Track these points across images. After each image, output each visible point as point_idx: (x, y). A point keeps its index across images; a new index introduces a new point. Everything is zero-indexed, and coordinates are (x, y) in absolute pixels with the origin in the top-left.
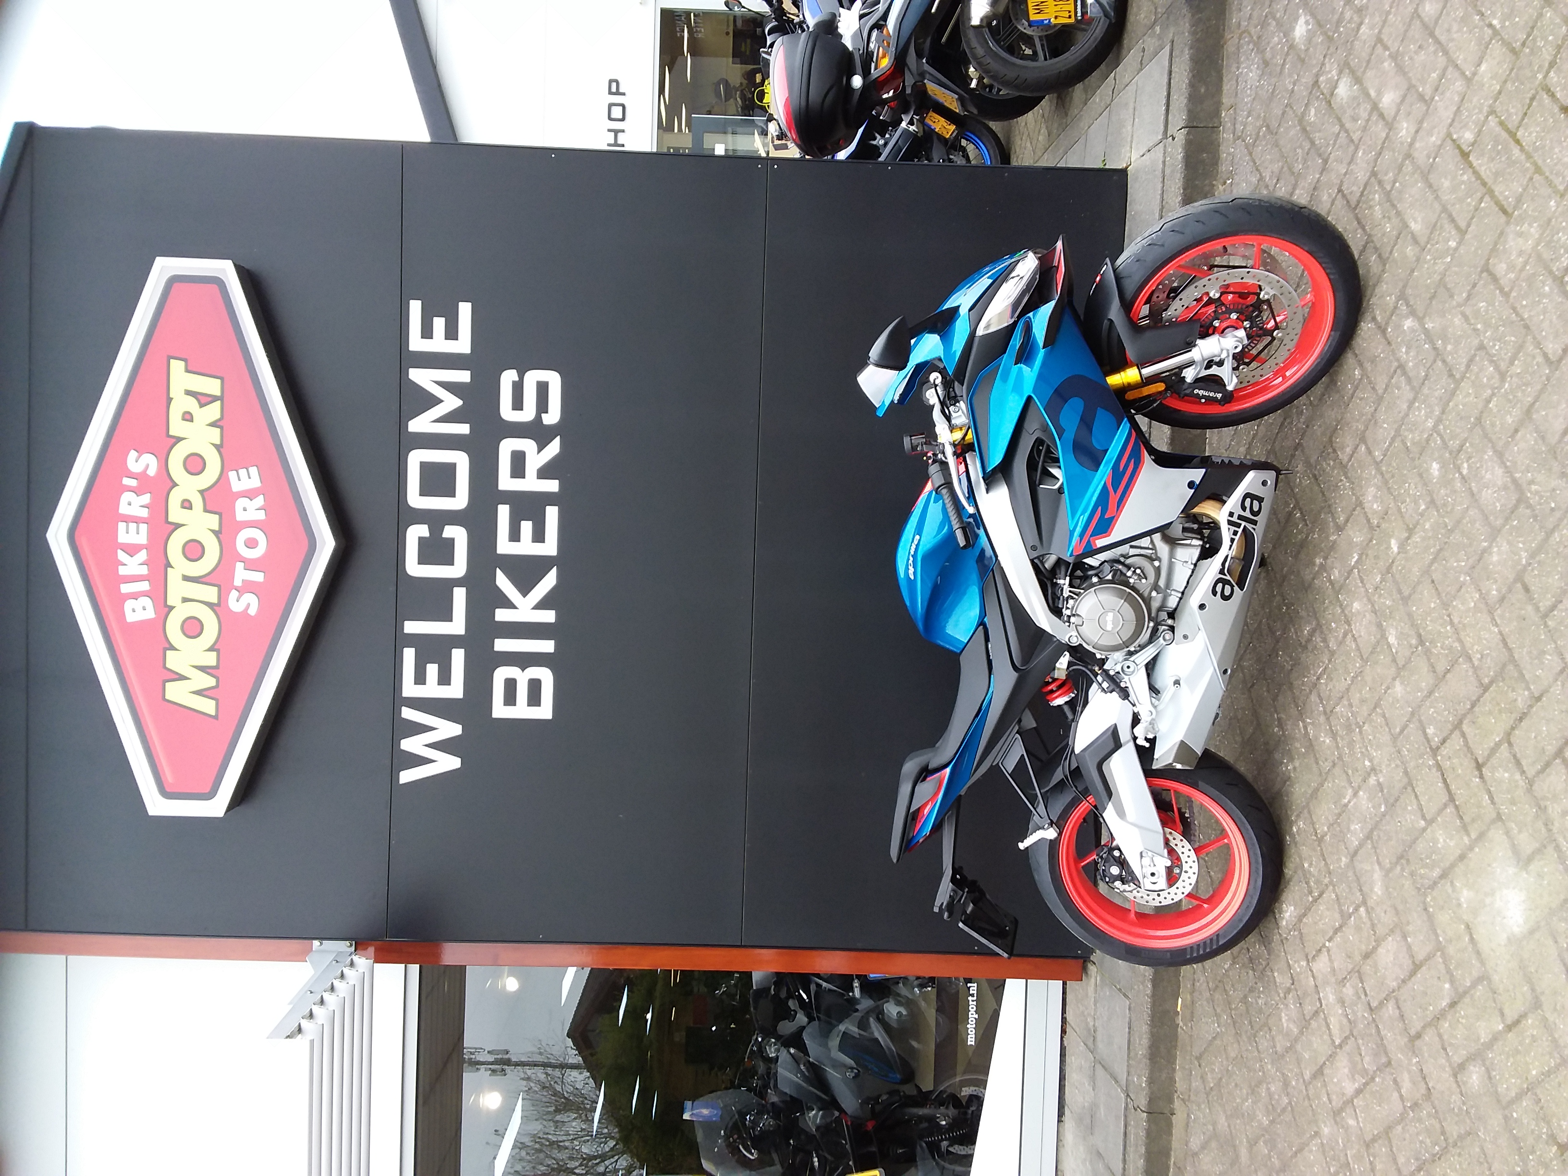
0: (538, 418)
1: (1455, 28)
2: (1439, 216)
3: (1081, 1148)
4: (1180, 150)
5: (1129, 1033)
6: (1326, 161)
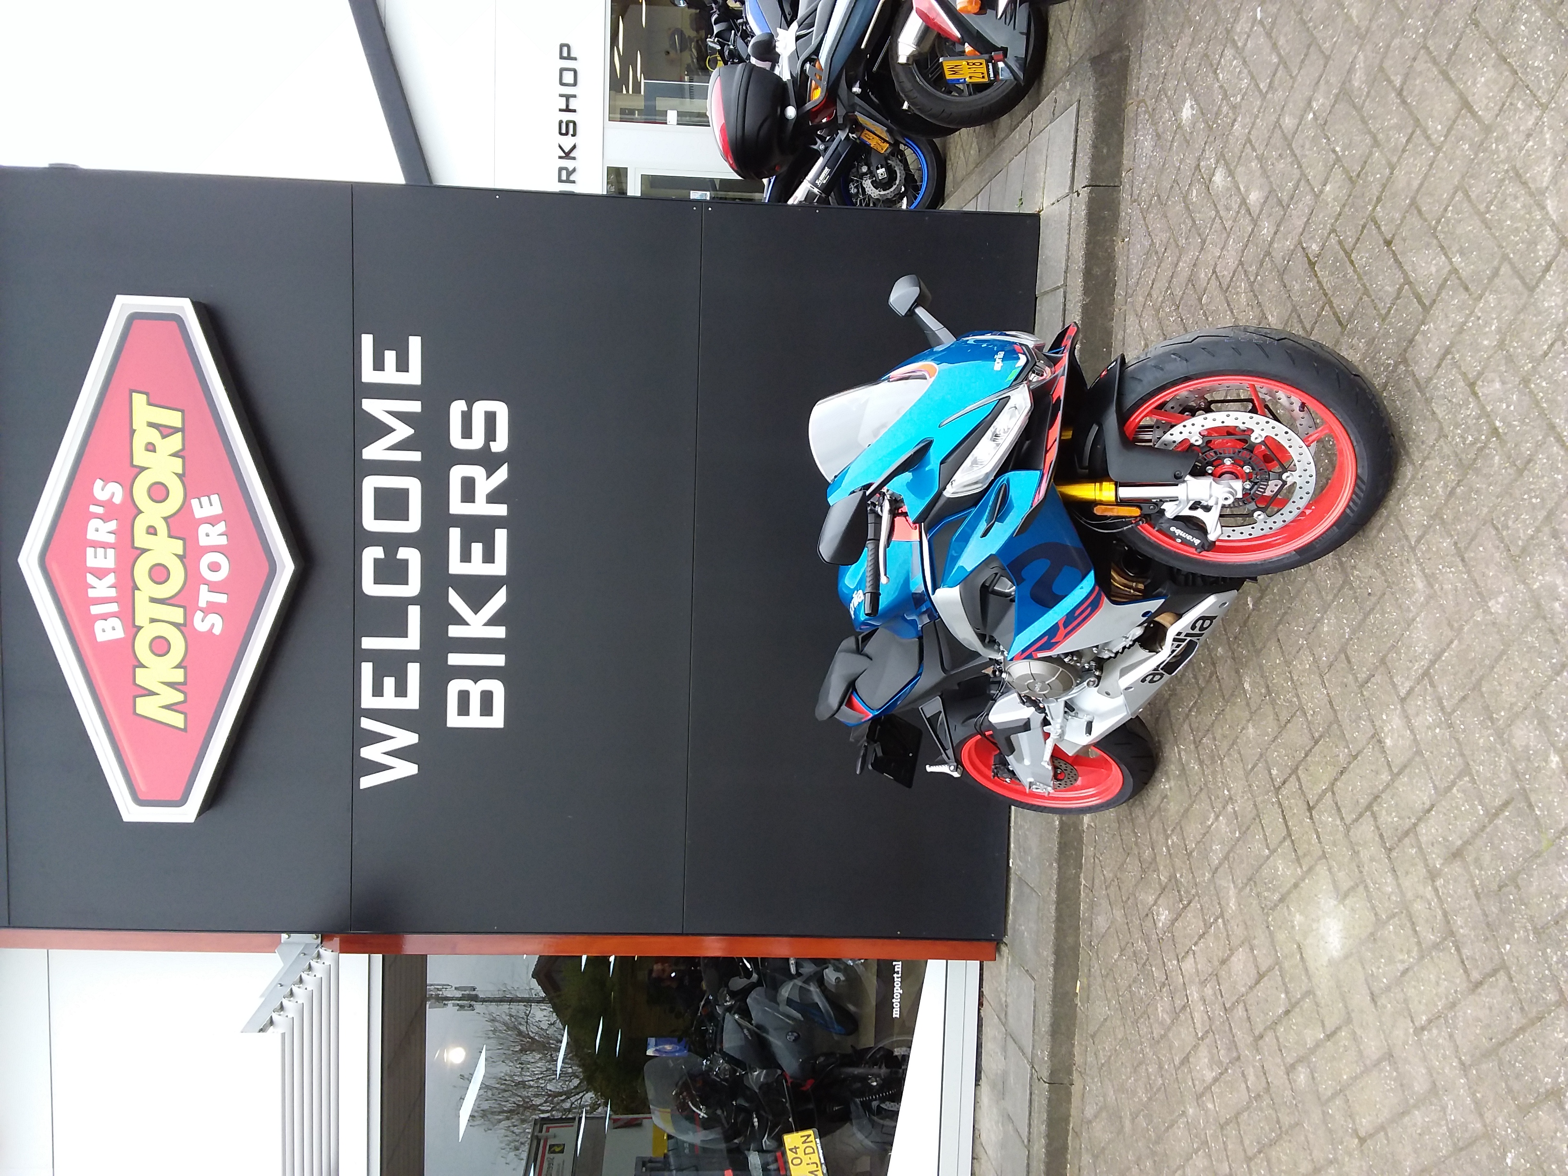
0: (487, 446)
1: (1307, 146)
2: (1290, 315)
3: (995, 1110)
4: (1084, 207)
5: (1034, 1011)
6: (1204, 242)
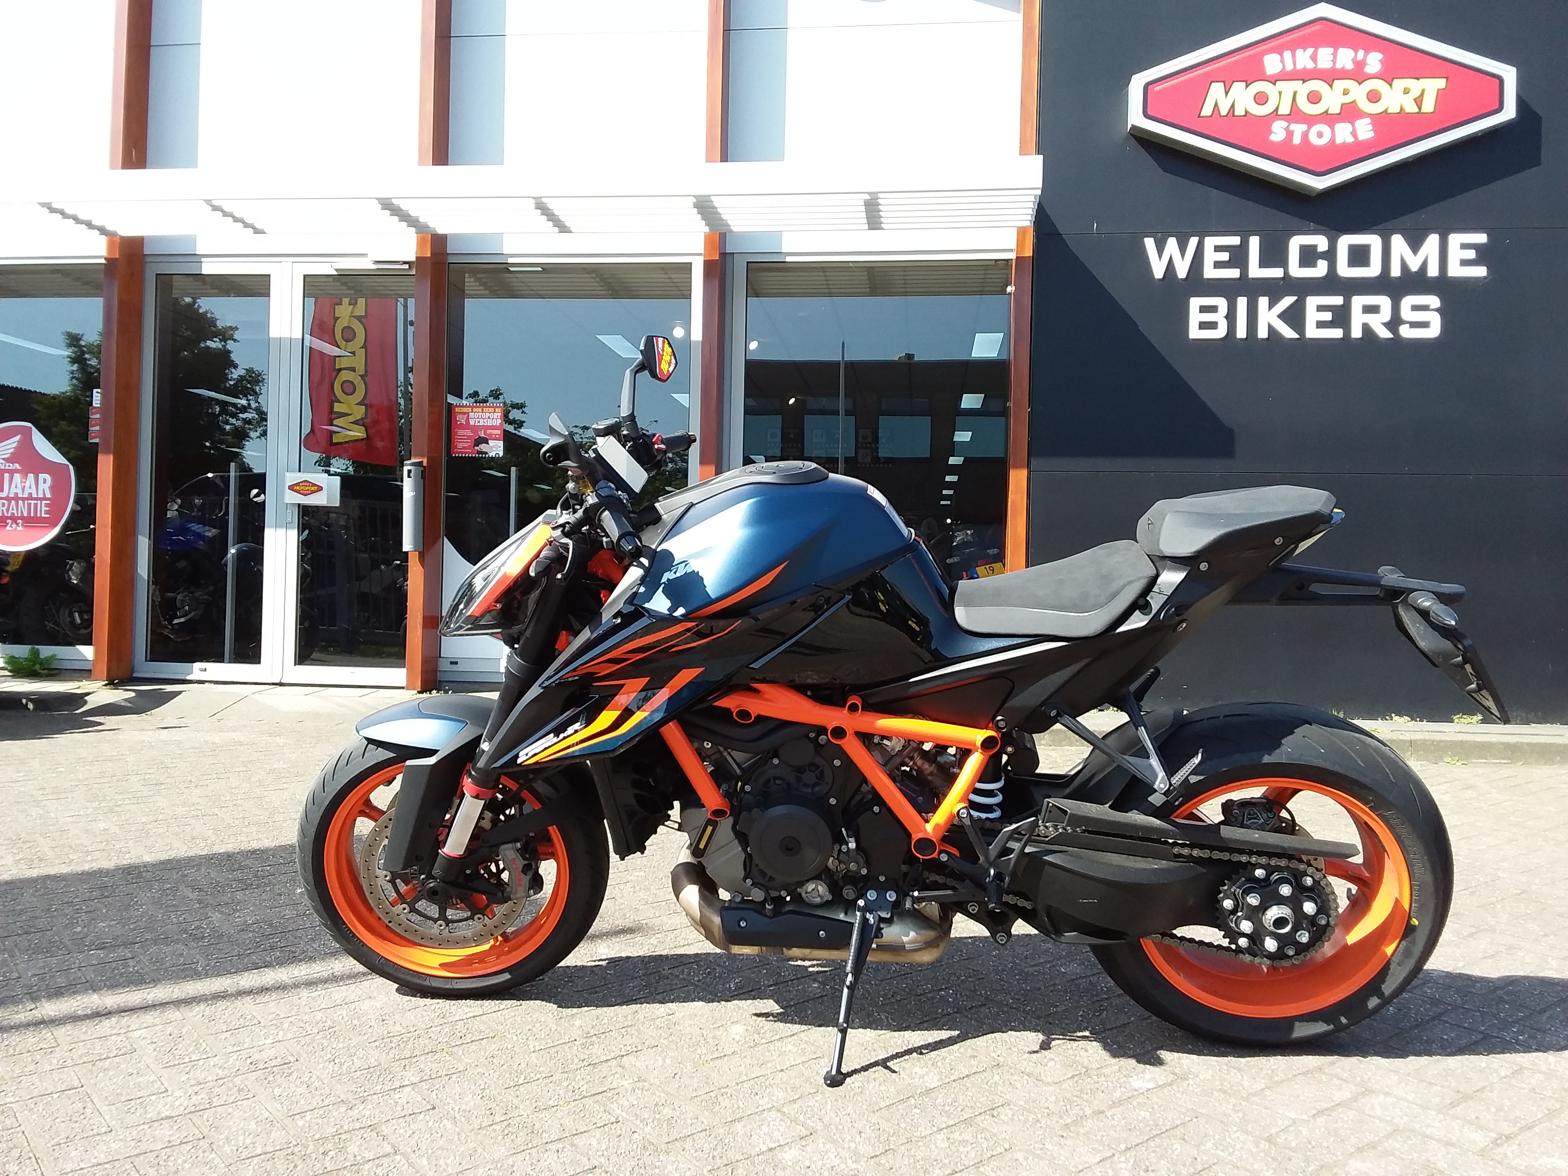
0: (1405, 322)
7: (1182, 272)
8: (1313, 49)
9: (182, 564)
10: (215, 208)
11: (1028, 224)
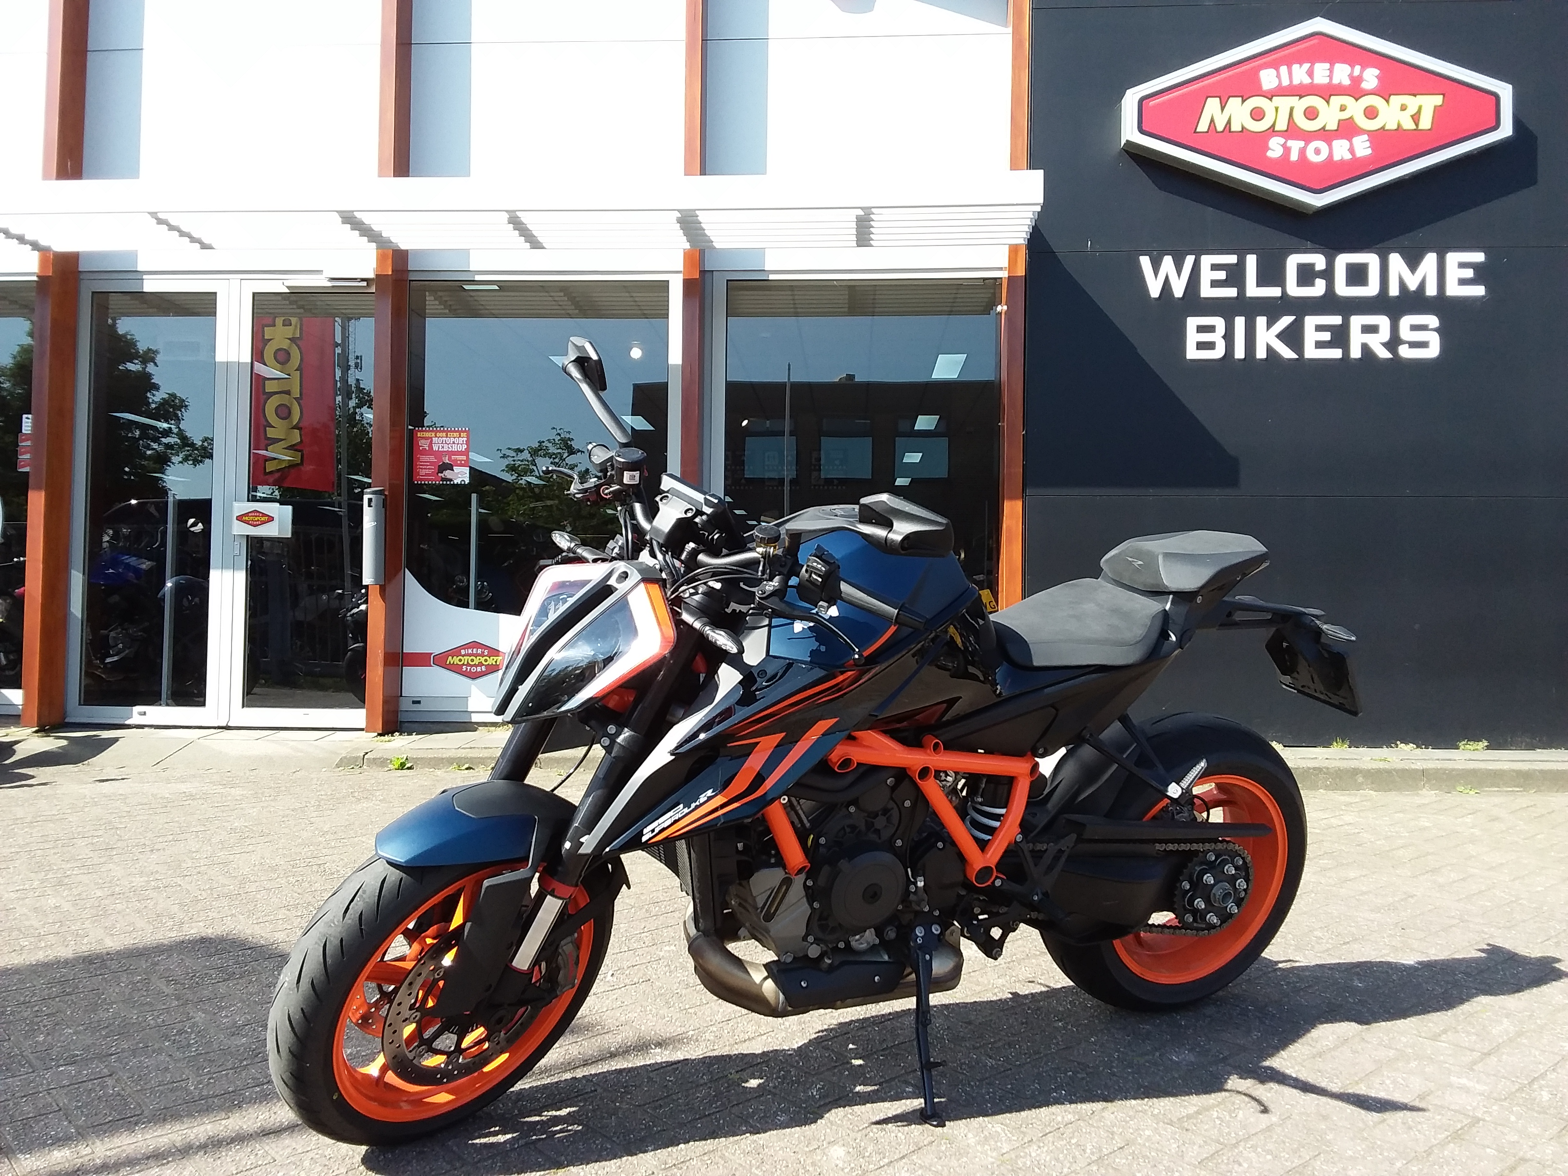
0: (1404, 342)
7: (1178, 289)
8: (1309, 64)
9: (115, 598)
10: (160, 222)
11: (1022, 241)
